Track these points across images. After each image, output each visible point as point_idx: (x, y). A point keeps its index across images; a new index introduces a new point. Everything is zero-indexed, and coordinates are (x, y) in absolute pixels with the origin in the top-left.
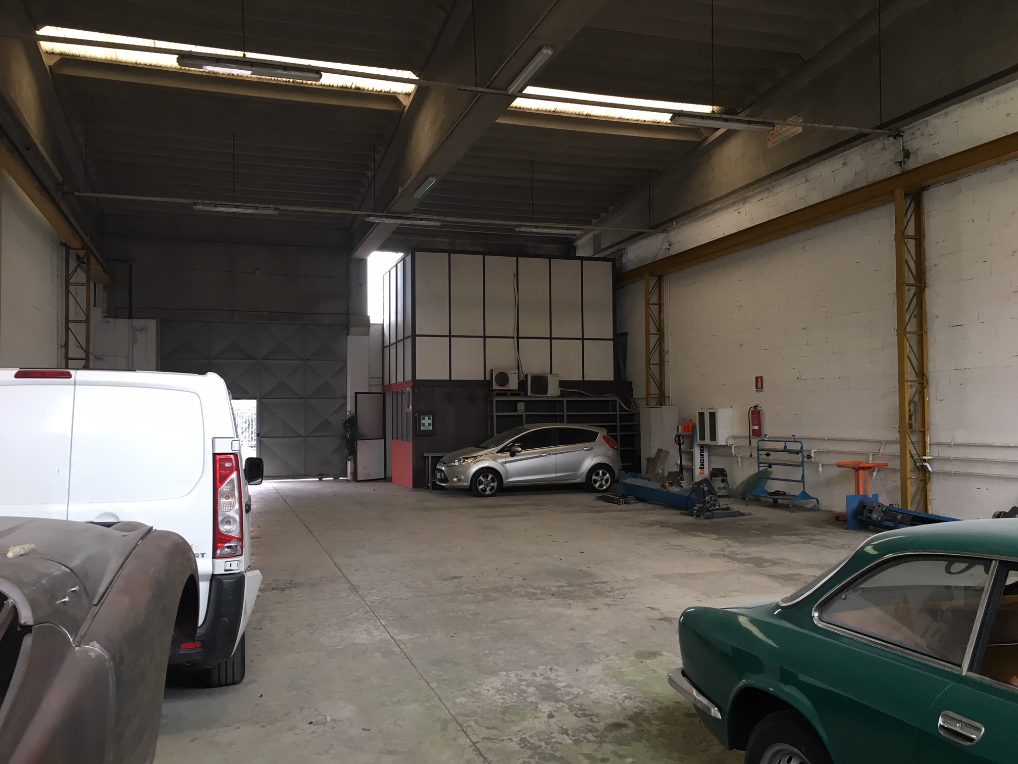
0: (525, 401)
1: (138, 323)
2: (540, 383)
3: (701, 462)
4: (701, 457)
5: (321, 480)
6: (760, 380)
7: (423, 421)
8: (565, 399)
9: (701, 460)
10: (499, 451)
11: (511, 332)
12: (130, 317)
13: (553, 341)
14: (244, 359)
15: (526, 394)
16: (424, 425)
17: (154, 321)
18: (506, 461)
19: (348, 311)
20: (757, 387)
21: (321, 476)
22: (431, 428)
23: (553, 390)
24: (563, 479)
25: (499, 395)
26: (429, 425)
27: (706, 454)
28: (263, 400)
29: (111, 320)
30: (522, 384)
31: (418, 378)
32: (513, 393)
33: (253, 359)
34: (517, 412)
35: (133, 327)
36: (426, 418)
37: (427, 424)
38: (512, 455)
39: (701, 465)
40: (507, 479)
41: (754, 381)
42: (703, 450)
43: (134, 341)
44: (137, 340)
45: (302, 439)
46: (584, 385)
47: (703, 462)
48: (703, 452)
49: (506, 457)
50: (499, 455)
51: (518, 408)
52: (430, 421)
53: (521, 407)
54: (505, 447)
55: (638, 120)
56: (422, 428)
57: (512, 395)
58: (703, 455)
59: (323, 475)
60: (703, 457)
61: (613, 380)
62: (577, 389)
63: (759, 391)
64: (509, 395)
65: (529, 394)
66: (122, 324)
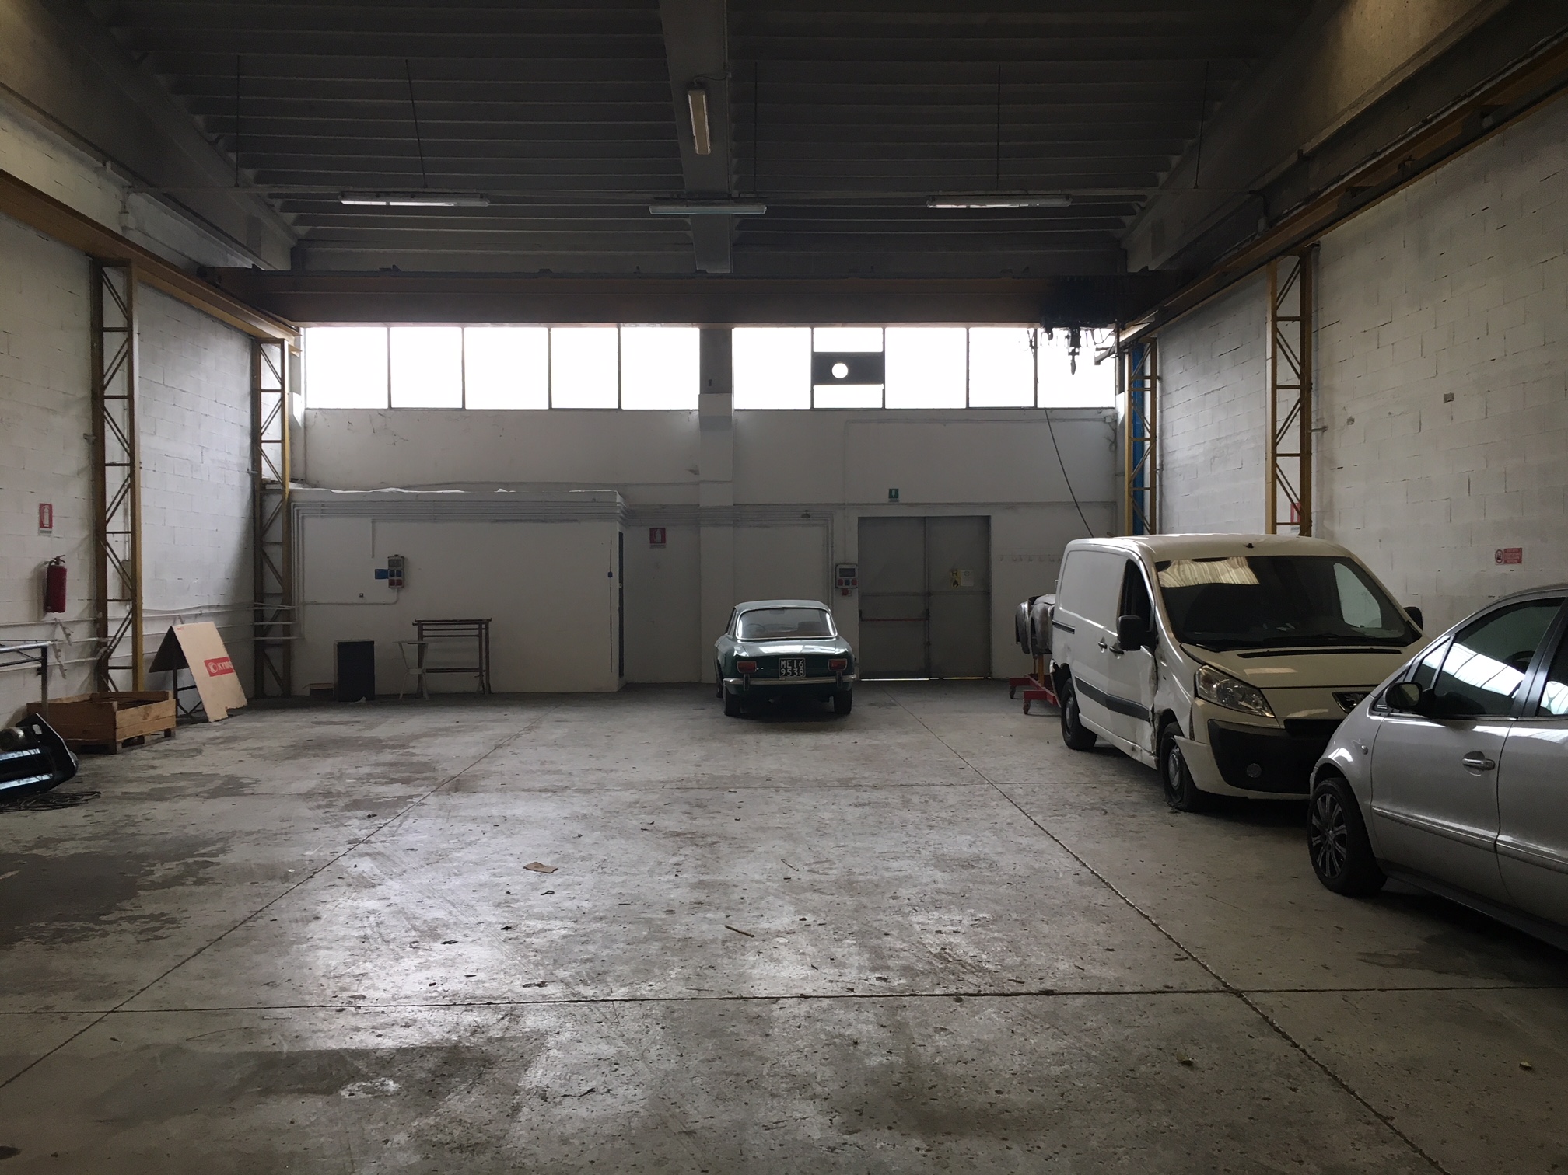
6: (46, 510)
20: (42, 525)
41: (37, 511)
63: (45, 532)
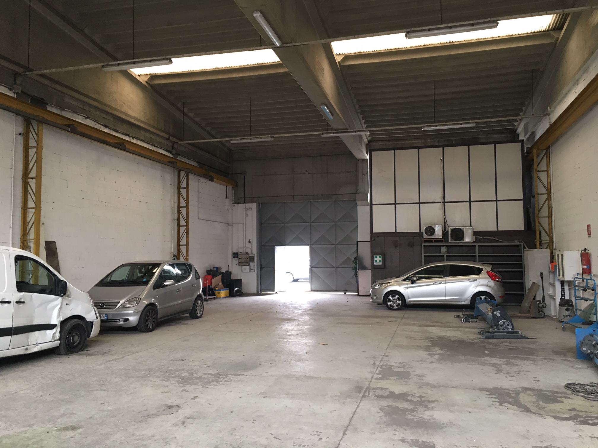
0: (447, 246)
1: (248, 205)
2: (458, 233)
3: (562, 294)
4: (561, 290)
5: (345, 293)
6: (589, 227)
7: (376, 259)
8: (477, 244)
9: (562, 292)
10: (404, 280)
11: (439, 199)
12: (244, 203)
13: (472, 203)
14: (302, 223)
15: (447, 241)
16: (376, 261)
17: (255, 204)
18: (407, 287)
19: (357, 192)
20: (588, 234)
21: (345, 291)
22: (381, 263)
23: (468, 238)
24: (453, 301)
25: (425, 241)
26: (380, 261)
27: (566, 288)
28: (313, 246)
29: (236, 205)
30: (445, 234)
31: (374, 231)
32: (437, 240)
33: (307, 223)
34: (441, 253)
35: (245, 208)
36: (378, 257)
37: (378, 261)
38: (413, 282)
39: (562, 296)
40: (409, 299)
42: (564, 284)
43: (246, 215)
44: (247, 215)
45: (334, 269)
46: (498, 234)
47: (564, 294)
48: (564, 286)
49: (408, 284)
50: (403, 282)
51: (442, 250)
52: (380, 259)
53: (444, 250)
54: (408, 277)
55: (493, 37)
56: (375, 263)
57: (436, 241)
58: (564, 288)
59: (346, 291)
60: (564, 290)
61: (524, 230)
62: (491, 237)
64: (433, 241)
65: (450, 241)
66: (241, 206)
